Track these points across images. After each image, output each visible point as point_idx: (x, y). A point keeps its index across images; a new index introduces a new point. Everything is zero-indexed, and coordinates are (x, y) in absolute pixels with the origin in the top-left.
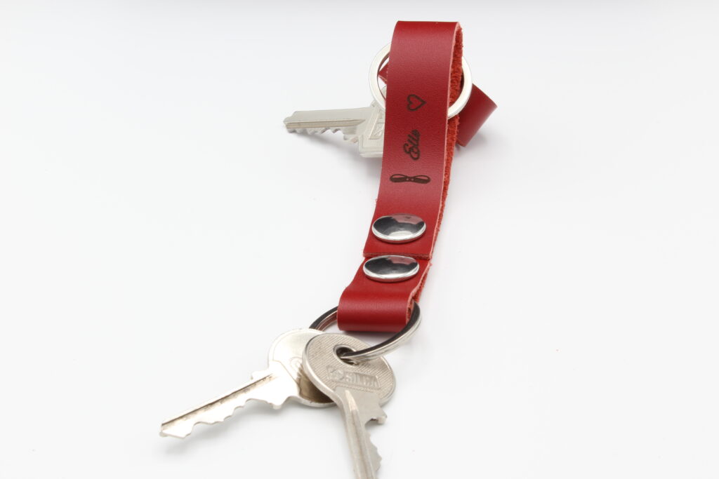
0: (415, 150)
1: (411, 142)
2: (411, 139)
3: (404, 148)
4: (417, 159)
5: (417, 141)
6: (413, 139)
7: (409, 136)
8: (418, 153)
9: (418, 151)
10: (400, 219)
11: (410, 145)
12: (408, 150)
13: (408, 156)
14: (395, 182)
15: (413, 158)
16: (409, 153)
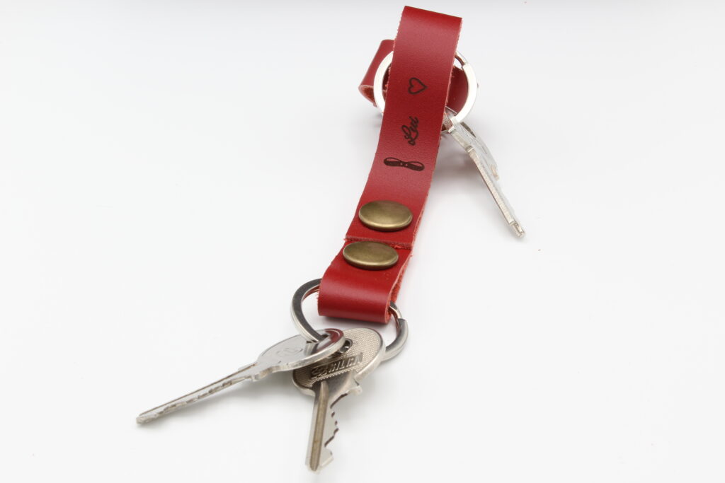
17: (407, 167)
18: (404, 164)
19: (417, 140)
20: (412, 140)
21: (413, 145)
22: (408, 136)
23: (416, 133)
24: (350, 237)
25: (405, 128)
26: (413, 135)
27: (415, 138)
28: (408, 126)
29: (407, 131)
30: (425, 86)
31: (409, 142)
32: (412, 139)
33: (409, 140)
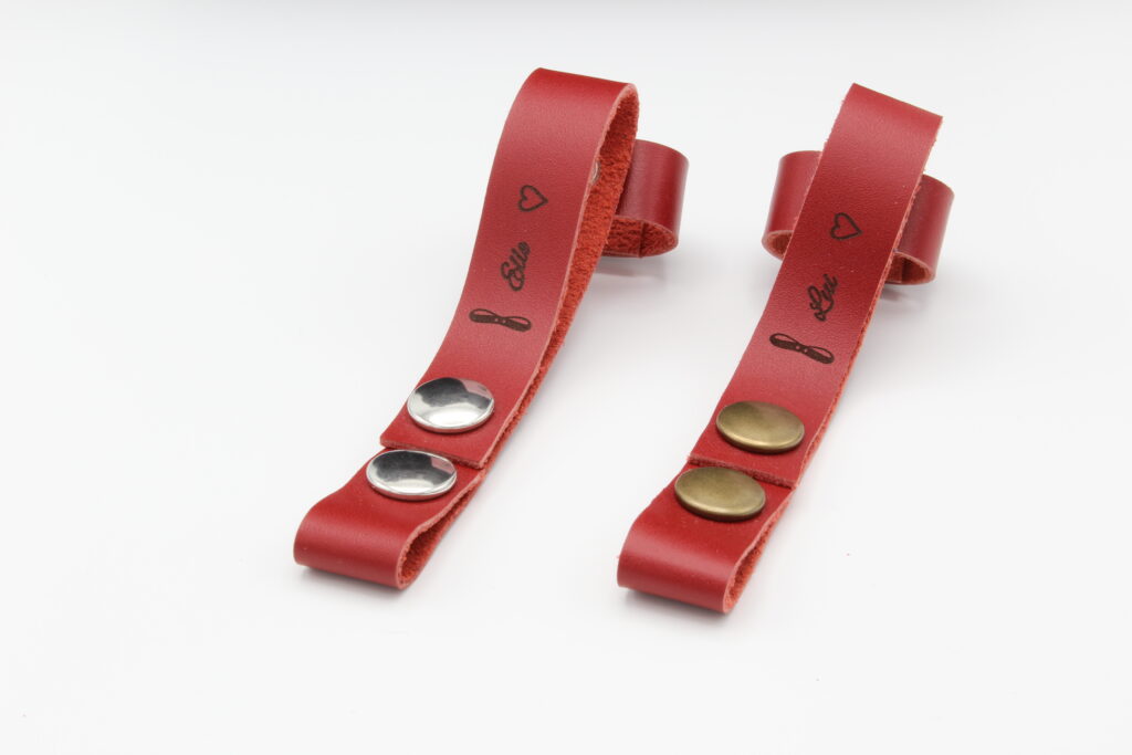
0: (519, 275)
1: (515, 262)
2: (515, 256)
3: (502, 269)
4: (520, 288)
5: (524, 260)
6: (519, 256)
7: (514, 251)
8: (521, 280)
9: (523, 276)
10: (472, 386)
11: (512, 266)
12: (507, 273)
13: (505, 281)
14: (477, 321)
15: (513, 287)
16: (508, 277)
17: (806, 354)
18: (802, 349)
19: (829, 313)
20: (821, 312)
21: (823, 319)
22: (815, 305)
23: (829, 303)
24: (697, 456)
25: (813, 291)
26: (825, 305)
27: (827, 311)
28: (820, 290)
29: (816, 297)
30: (858, 230)
31: (816, 314)
32: (821, 310)
33: (818, 311)
